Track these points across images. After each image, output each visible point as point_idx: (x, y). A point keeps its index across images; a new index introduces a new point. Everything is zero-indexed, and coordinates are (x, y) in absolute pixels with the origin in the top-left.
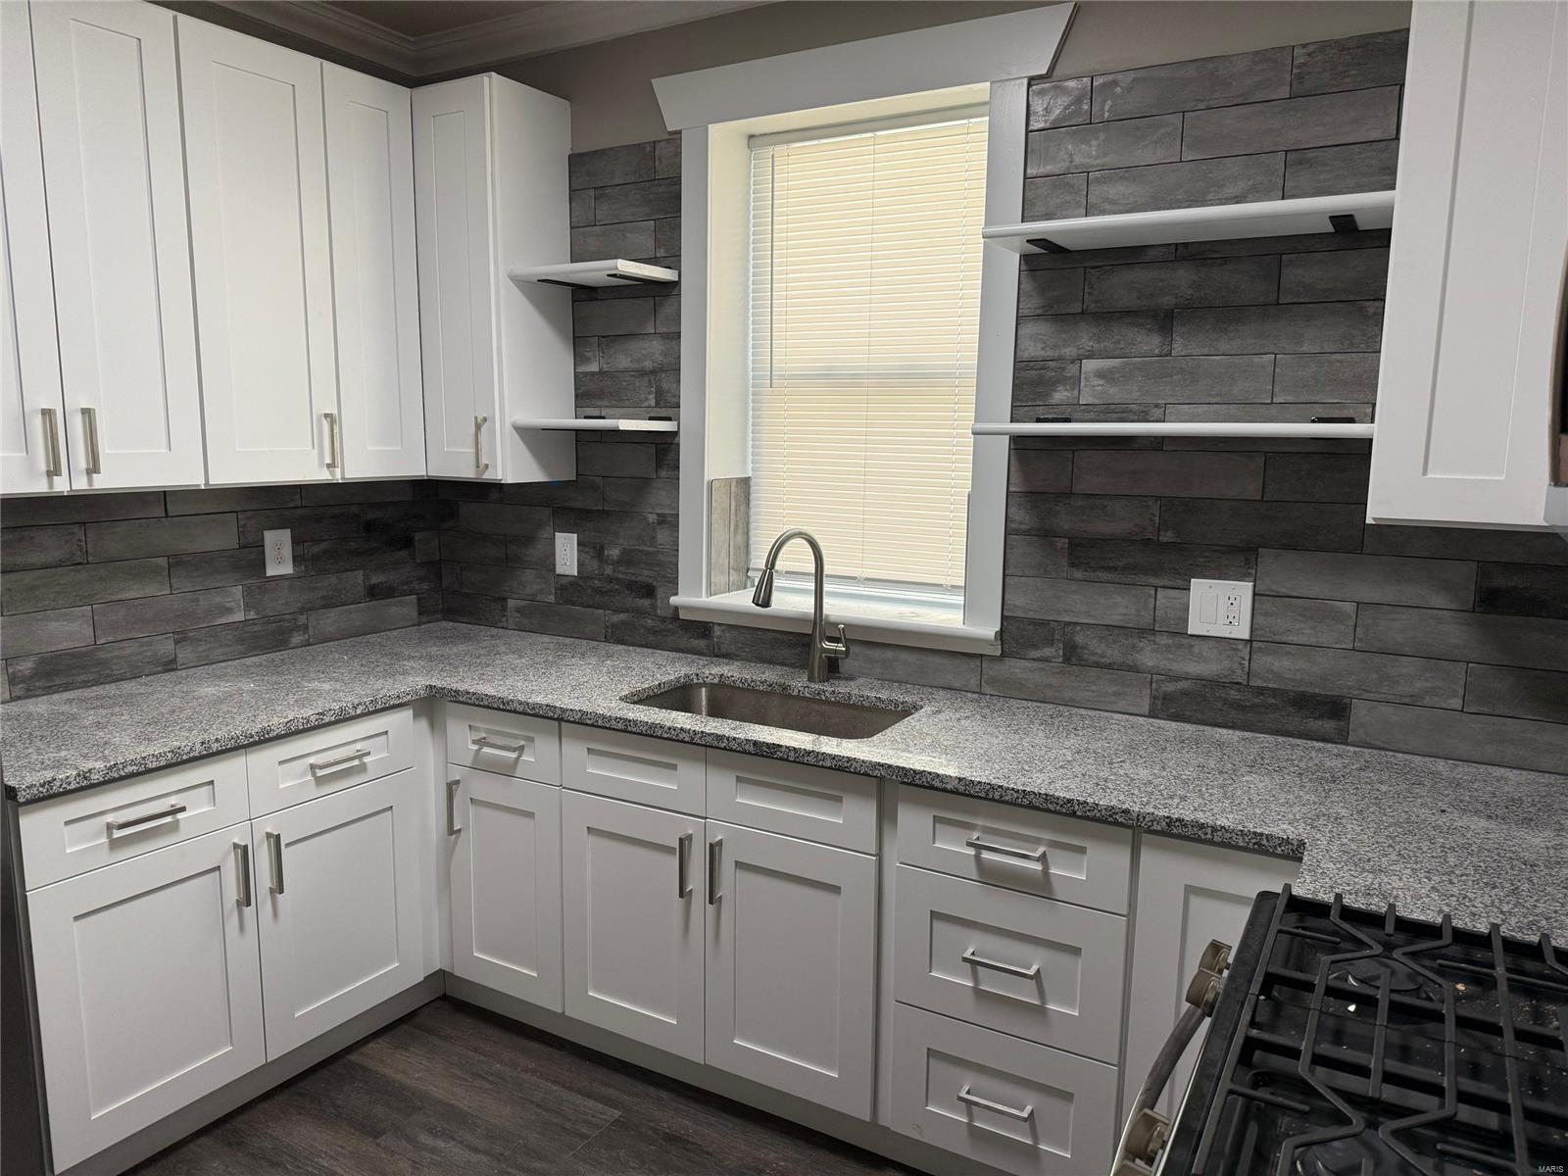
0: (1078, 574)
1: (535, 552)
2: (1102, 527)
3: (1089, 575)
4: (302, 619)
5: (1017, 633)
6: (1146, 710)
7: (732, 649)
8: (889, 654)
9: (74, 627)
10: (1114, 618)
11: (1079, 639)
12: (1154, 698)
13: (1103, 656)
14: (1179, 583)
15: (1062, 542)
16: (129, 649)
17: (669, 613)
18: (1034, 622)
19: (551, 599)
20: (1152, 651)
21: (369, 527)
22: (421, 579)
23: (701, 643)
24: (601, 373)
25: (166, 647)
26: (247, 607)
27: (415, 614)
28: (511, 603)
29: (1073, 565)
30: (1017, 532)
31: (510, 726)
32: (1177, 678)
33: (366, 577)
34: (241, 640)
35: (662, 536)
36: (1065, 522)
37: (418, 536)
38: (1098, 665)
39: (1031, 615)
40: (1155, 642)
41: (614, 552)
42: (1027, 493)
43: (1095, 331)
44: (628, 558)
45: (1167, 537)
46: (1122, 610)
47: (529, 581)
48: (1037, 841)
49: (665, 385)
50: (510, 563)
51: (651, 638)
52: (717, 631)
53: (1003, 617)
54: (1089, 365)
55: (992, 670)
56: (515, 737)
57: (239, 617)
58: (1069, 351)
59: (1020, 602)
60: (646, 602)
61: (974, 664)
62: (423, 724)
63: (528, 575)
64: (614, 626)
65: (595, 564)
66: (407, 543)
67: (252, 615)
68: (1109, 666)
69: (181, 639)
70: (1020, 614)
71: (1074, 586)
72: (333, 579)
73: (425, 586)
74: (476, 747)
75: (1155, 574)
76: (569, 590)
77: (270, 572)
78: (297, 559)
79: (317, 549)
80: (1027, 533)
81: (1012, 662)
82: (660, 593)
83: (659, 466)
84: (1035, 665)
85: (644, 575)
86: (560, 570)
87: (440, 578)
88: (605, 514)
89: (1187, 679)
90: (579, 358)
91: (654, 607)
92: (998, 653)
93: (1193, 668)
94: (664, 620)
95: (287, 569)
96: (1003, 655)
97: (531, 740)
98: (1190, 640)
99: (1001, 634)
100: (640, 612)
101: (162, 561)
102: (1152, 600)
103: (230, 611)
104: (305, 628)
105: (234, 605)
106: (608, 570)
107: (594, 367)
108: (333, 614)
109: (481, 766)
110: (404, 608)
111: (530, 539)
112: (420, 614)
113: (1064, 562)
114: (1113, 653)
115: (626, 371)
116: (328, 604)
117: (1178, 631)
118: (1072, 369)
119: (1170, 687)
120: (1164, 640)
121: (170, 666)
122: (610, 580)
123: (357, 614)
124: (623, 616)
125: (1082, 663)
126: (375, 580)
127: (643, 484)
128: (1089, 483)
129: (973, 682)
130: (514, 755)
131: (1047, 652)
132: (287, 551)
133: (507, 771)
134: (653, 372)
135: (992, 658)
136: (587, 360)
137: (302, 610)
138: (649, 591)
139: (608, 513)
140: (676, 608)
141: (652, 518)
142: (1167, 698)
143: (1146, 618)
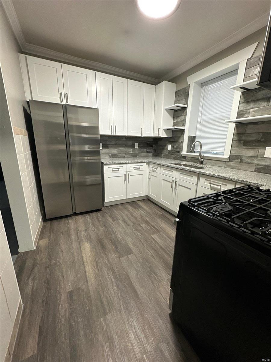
0: (245, 147)
1: (166, 147)
2: (250, 139)
3: (247, 147)
4: (139, 154)
5: (232, 158)
6: (254, 171)
7: (189, 160)
8: (211, 161)
9: (115, 151)
10: (250, 155)
11: (243, 159)
12: (255, 169)
13: (247, 161)
14: (264, 148)
15: (242, 142)
16: (120, 155)
17: (181, 155)
18: (235, 156)
19: (167, 154)
20: (256, 160)
21: (147, 144)
22: (153, 151)
23: (184, 159)
24: (176, 122)
25: (124, 155)
26: (133, 152)
27: (152, 155)
28: (163, 154)
29: (244, 146)
30: (234, 141)
31: (156, 166)
32: (261, 165)
33: (147, 150)
34: (132, 155)
35: (181, 144)
36: (243, 138)
37: (153, 146)
38: (246, 163)
39: (235, 154)
40: (257, 159)
41: (175, 147)
42: (237, 134)
43: (254, 103)
44: (177, 148)
45: (263, 140)
46: (252, 153)
47: (165, 152)
48: (220, 183)
49: (184, 122)
50: (163, 149)
51: (178, 159)
52: (187, 158)
53: (230, 155)
54: (252, 110)
55: (227, 163)
56: (156, 167)
57: (132, 153)
58: (248, 108)
59: (233, 152)
60: (178, 154)
61: (225, 162)
62: (147, 165)
63: (165, 150)
64: (174, 157)
65: (173, 149)
66: (152, 146)
67: (133, 153)
68: (248, 163)
69: (125, 154)
70: (233, 154)
71: (244, 149)
72: (142, 150)
73: (154, 152)
74: (152, 168)
75: (259, 146)
76: (170, 152)
77: (135, 148)
78: (139, 147)
79: (141, 146)
80: (236, 141)
81: (231, 162)
82: (180, 152)
83: (182, 134)
84: (234, 163)
85: (178, 150)
86: (168, 150)
87: (156, 151)
88: (174, 142)
89: (262, 165)
90: (174, 120)
91: (179, 154)
92: (228, 161)
93: (264, 163)
94: (180, 156)
95: (137, 148)
96: (229, 161)
97: (157, 167)
98: (264, 159)
99: (229, 158)
100: (177, 155)
101: (124, 145)
102: (258, 152)
103: (131, 152)
104: (139, 155)
105: (131, 151)
106: (174, 149)
107: (175, 121)
108: (142, 154)
109: (153, 171)
110: (151, 154)
111: (165, 146)
112: (153, 155)
113: (242, 145)
114: (249, 161)
115: (179, 121)
116: (142, 152)
117: (262, 157)
118: (249, 111)
119: (259, 167)
120: (259, 158)
121: (124, 157)
122: (174, 151)
123: (145, 154)
124: (175, 156)
125: (243, 162)
126: (147, 151)
127: (179, 137)
128: (249, 131)
129: (224, 166)
130: (156, 169)
131: (237, 161)
132: (138, 146)
133: (155, 171)
134: (183, 121)
135: (227, 162)
136: (175, 120)
137: (139, 153)
138: (179, 152)
139: (175, 141)
140: (182, 154)
141: (180, 142)
142: (258, 169)
143: (256, 155)
